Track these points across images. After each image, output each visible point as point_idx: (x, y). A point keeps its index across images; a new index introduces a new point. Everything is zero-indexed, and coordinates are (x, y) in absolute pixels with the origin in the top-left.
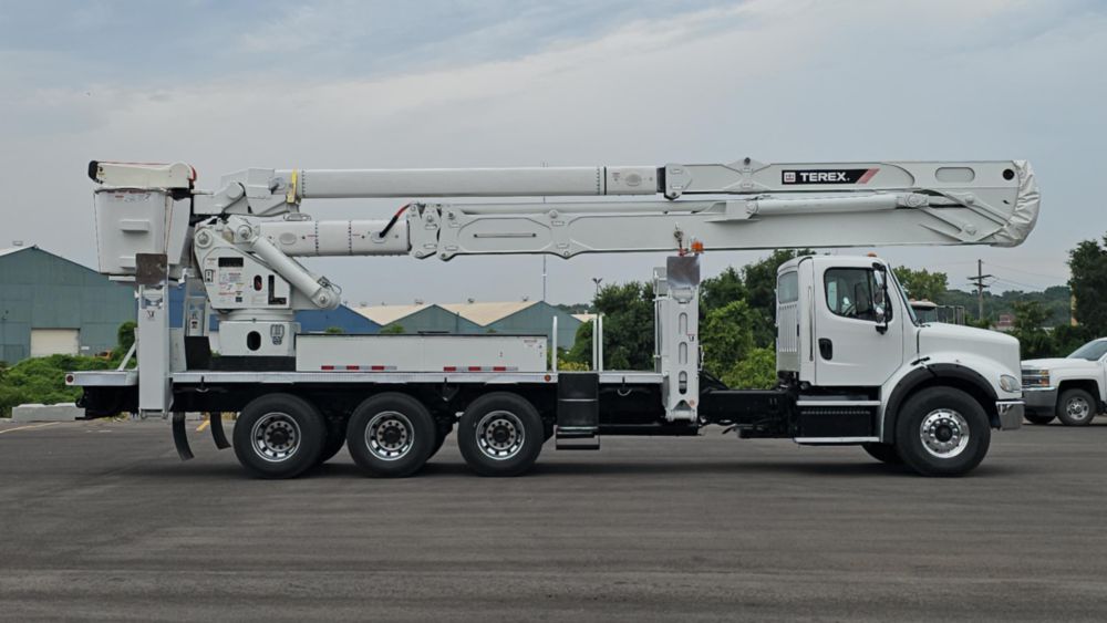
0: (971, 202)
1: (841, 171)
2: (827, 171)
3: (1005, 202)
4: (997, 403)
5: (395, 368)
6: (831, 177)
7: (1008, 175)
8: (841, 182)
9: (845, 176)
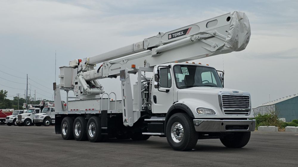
0: (215, 34)
1: (182, 31)
2: (178, 32)
3: (226, 31)
4: (194, 120)
5: (79, 110)
6: (179, 34)
7: (228, 19)
8: (182, 35)
9: (183, 33)
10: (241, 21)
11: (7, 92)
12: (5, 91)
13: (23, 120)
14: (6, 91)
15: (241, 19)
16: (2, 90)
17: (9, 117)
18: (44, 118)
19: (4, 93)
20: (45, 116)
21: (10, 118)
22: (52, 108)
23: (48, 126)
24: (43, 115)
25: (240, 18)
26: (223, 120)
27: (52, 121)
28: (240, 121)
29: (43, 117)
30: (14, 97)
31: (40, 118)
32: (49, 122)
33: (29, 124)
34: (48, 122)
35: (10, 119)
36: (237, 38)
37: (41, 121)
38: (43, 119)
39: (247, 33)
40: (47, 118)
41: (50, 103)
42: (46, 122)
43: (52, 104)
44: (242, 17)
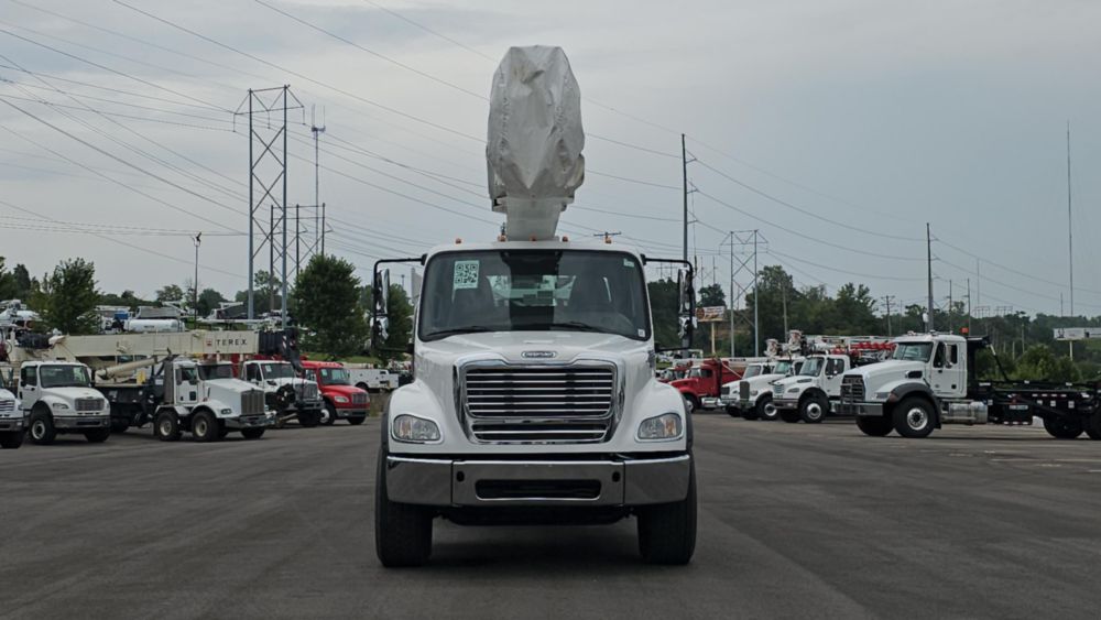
10: (538, 81)
11: (867, 290)
12: (861, 286)
13: (753, 399)
14: (864, 288)
15: (537, 74)
16: (851, 285)
17: (728, 388)
18: (801, 392)
19: (856, 292)
20: (803, 387)
21: (731, 392)
22: (832, 356)
23: (818, 422)
24: (799, 382)
25: (528, 72)
26: (463, 460)
27: (830, 404)
28: (547, 465)
29: (796, 390)
30: (907, 307)
31: (786, 395)
32: (819, 407)
33: (774, 412)
34: (814, 410)
35: (731, 395)
36: (505, 153)
37: (790, 405)
38: (797, 396)
39: (554, 129)
40: (812, 394)
41: (825, 341)
42: (810, 407)
43: (830, 342)
44: (540, 68)
